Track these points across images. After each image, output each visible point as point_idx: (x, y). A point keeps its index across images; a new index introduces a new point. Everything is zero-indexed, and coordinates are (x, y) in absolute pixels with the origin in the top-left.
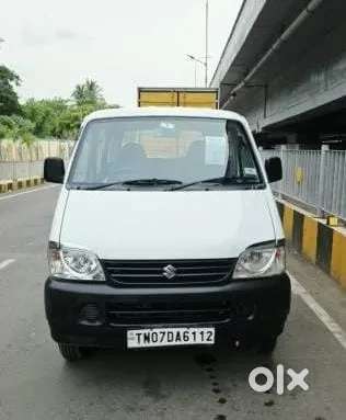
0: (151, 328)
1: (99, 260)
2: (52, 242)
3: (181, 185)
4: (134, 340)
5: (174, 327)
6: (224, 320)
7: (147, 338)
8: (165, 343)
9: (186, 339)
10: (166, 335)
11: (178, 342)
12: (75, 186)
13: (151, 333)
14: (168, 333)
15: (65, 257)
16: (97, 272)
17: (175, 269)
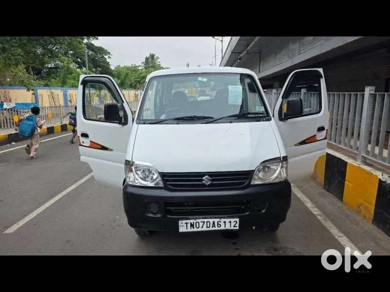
0: (195, 219)
1: (159, 173)
2: (126, 161)
3: (213, 120)
4: (184, 227)
5: (211, 218)
6: (244, 213)
7: (192, 225)
8: (205, 229)
9: (219, 226)
10: (205, 223)
11: (214, 229)
12: (141, 121)
13: (195, 222)
14: (207, 222)
15: (136, 171)
16: (158, 181)
17: (211, 179)
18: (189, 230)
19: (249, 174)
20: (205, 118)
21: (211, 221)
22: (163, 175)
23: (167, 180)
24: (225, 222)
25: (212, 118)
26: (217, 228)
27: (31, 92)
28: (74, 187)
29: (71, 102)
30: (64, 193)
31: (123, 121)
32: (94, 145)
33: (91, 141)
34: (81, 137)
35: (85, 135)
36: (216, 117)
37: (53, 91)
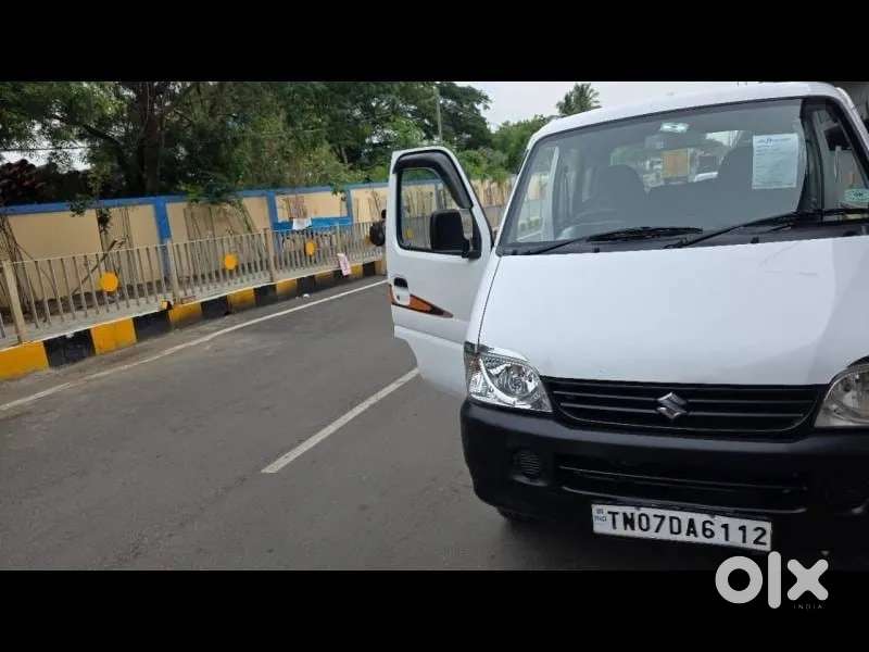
0: (638, 506)
1: (541, 377)
2: (467, 343)
3: (699, 236)
4: (606, 520)
5: (682, 509)
6: (794, 509)
7: (628, 521)
8: (665, 534)
9: (708, 533)
10: (667, 522)
11: (692, 538)
13: (637, 513)
14: (671, 518)
15: (487, 368)
16: (536, 397)
17: (682, 402)
18: (621, 530)
19: (809, 397)
20: (674, 231)
21: (685, 516)
22: (551, 384)
23: (564, 398)
24: (725, 526)
25: (697, 231)
26: (701, 539)
27: (340, 195)
29: (409, 211)
30: (373, 400)
31: (470, 249)
32: (419, 305)
33: (411, 296)
34: (393, 287)
35: (401, 283)
36: (708, 228)
37: (377, 190)
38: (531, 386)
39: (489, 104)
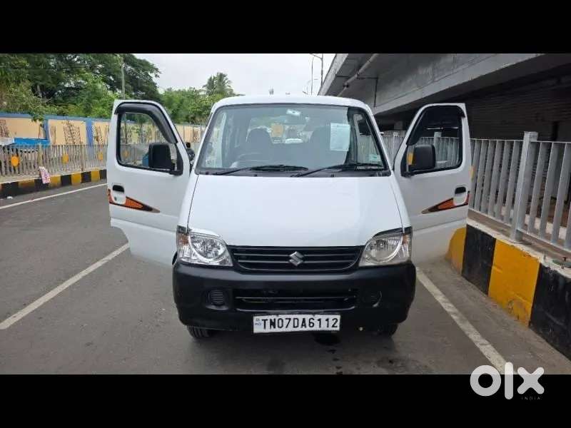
0: (277, 314)
1: (227, 246)
2: (180, 227)
3: (306, 172)
4: (261, 325)
5: (300, 313)
6: (350, 307)
7: (273, 324)
8: (291, 329)
9: (311, 325)
10: (292, 321)
11: (304, 329)
12: (204, 170)
13: (277, 318)
14: (294, 319)
15: (192, 242)
16: (224, 257)
17: (301, 256)
18: (269, 330)
19: (356, 252)
20: (295, 168)
21: (301, 317)
22: (233, 250)
23: (240, 258)
24: (319, 320)
25: (305, 169)
26: (308, 328)
27: (39, 123)
28: (99, 264)
29: (97, 140)
31: (175, 169)
32: (132, 204)
33: (127, 198)
34: (112, 191)
35: (119, 189)
36: (311, 168)
37: (72, 122)
38: (221, 252)
39: (158, 74)
